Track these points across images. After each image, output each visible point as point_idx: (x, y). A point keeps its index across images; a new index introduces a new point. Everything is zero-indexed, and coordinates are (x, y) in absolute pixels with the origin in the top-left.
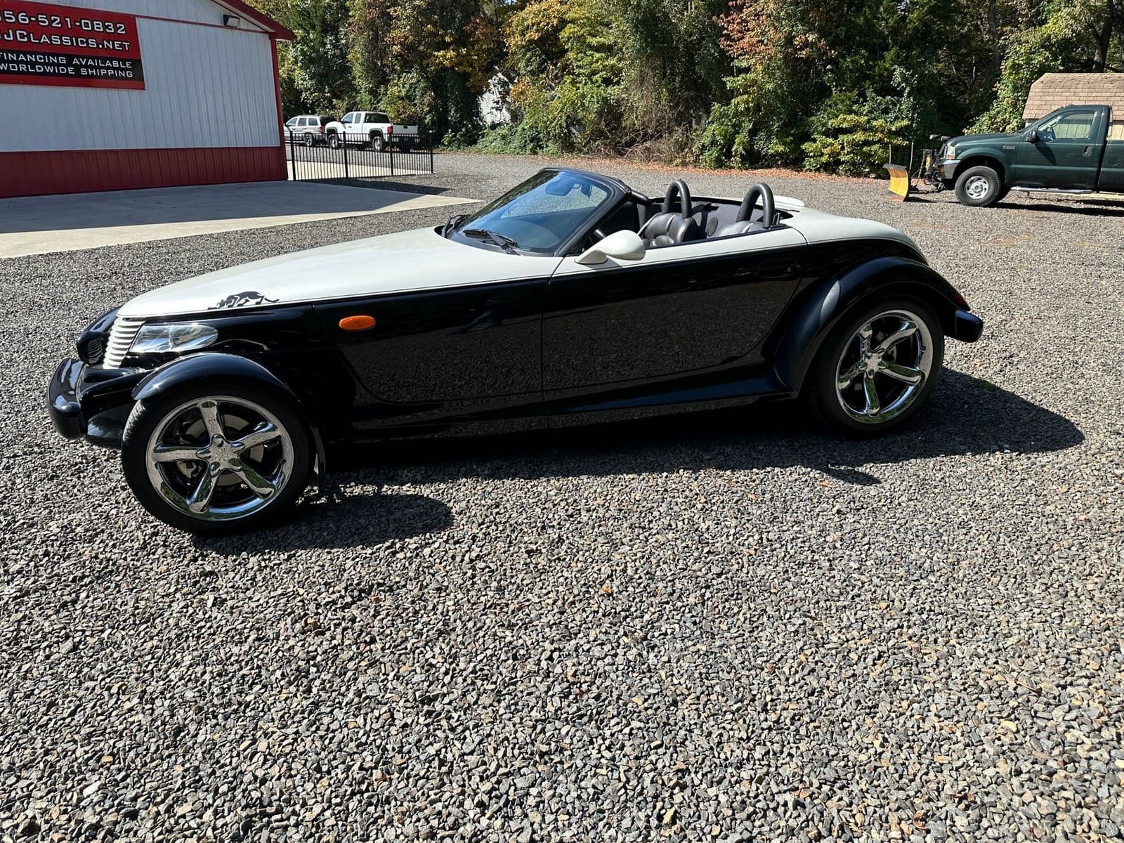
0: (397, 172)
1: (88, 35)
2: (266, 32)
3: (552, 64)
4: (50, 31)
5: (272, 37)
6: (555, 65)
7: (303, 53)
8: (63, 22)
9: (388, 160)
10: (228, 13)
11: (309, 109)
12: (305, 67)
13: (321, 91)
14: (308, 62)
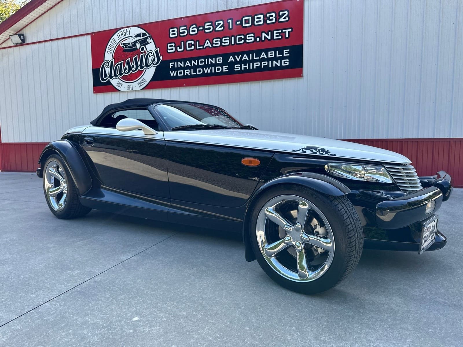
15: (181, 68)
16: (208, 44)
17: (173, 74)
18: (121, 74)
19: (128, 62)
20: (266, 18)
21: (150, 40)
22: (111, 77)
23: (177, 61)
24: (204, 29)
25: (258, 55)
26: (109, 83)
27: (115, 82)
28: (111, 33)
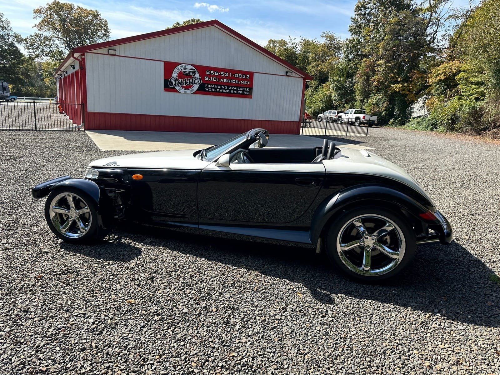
0: (349, 134)
1: (236, 79)
2: (302, 77)
3: (450, 90)
4: (224, 78)
5: (304, 79)
6: (451, 91)
7: (336, 85)
8: (229, 75)
9: (346, 129)
10: (288, 70)
11: (334, 108)
12: (336, 91)
13: (341, 101)
14: (338, 89)
15: (210, 88)
16: (222, 80)
17: (207, 89)
18: (181, 85)
19: (185, 80)
20: (243, 76)
21: (197, 73)
22: (175, 85)
23: (209, 84)
24: (221, 74)
25: (240, 89)
26: (174, 88)
27: (177, 88)
28: (177, 64)
